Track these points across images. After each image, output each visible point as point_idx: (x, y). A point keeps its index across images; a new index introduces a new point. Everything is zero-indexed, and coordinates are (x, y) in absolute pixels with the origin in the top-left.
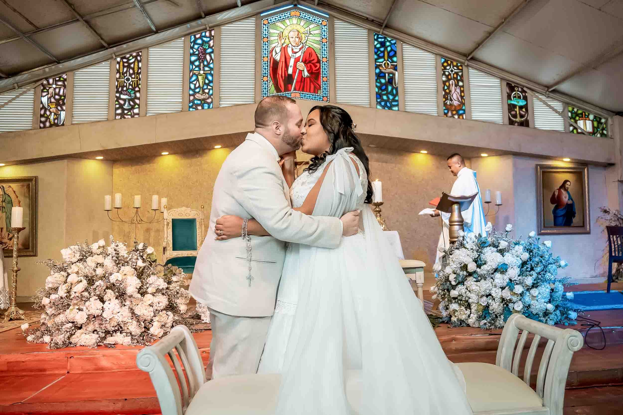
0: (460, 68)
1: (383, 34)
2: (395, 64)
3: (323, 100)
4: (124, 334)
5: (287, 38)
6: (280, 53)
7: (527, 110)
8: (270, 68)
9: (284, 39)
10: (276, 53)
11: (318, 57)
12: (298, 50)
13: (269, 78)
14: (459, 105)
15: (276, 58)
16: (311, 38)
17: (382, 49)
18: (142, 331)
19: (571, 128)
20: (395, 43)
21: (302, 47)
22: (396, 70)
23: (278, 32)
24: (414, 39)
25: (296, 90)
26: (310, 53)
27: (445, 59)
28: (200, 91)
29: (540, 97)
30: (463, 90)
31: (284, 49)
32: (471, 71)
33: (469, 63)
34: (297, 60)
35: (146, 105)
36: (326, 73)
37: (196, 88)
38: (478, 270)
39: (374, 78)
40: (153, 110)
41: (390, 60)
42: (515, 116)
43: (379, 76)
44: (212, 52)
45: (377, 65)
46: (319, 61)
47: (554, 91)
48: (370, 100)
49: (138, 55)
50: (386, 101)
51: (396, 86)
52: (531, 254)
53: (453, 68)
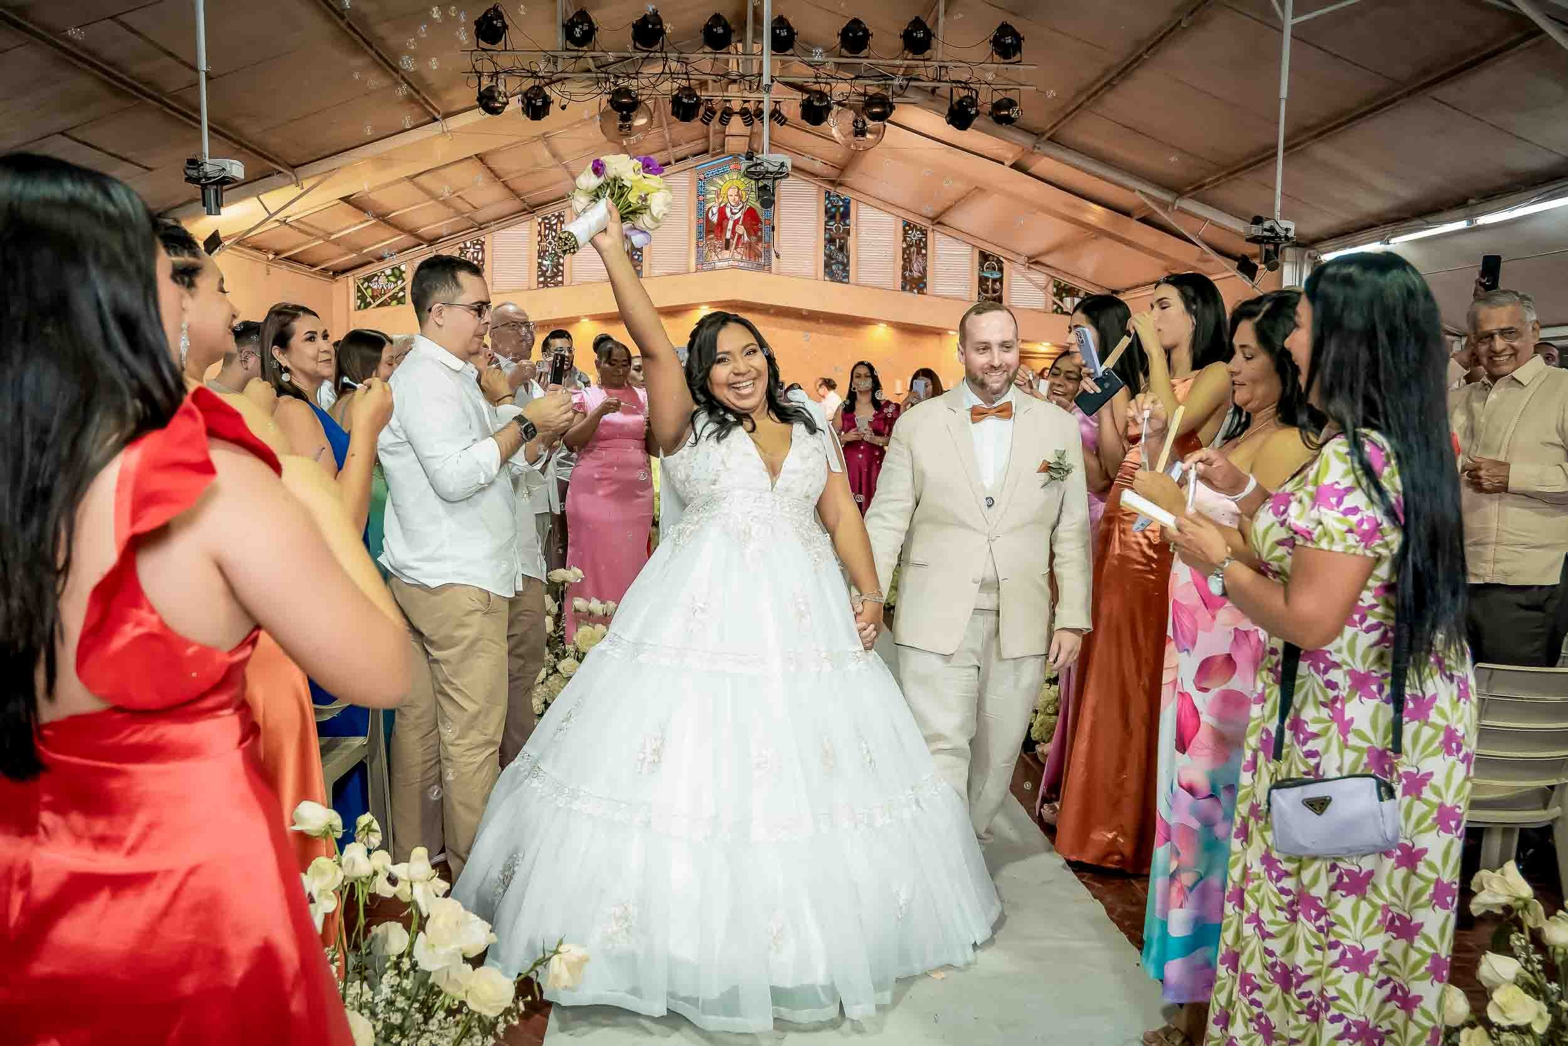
0: (925, 233)
1: (835, 192)
2: (848, 227)
3: (764, 270)
7: (1001, 283)
8: (706, 231)
9: (723, 197)
10: (713, 214)
12: (737, 211)
13: (704, 244)
14: (920, 277)
17: (834, 210)
19: (1055, 307)
21: (743, 207)
22: (848, 235)
24: (870, 199)
27: (907, 223)
30: (926, 260)
31: (722, 211)
32: (938, 236)
33: (935, 227)
34: (736, 222)
35: (571, 272)
39: (822, 243)
40: (578, 278)
41: (842, 223)
42: (986, 291)
43: (831, 241)
45: (827, 228)
47: (1037, 263)
48: (817, 270)
49: (561, 215)
50: (835, 273)
51: (847, 254)
53: (916, 233)
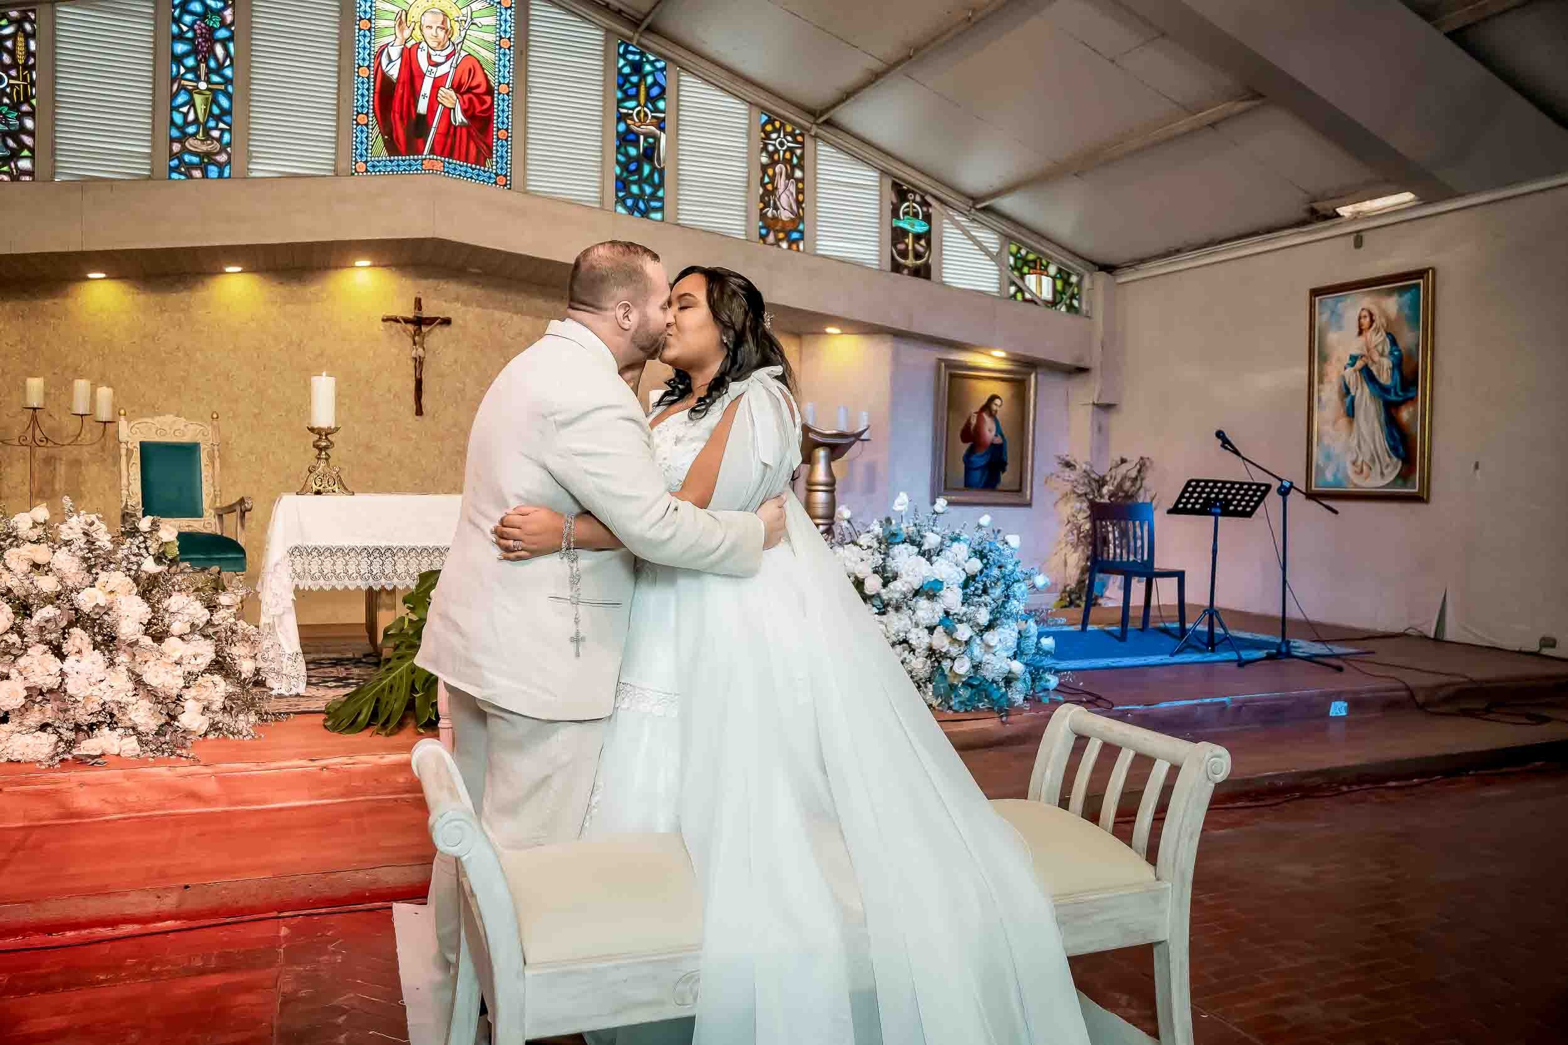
0: (800, 138)
1: (640, 44)
2: (662, 115)
3: (496, 183)
4: (120, 731)
5: (417, 28)
6: (400, 60)
7: (928, 244)
8: (374, 93)
9: (411, 28)
10: (390, 61)
11: (488, 81)
12: (442, 59)
13: (370, 119)
14: (792, 220)
15: (391, 73)
16: (474, 33)
17: (634, 79)
18: (160, 723)
19: (1013, 289)
20: (663, 69)
21: (452, 54)
22: (662, 129)
23: (396, 10)
24: (707, 65)
25: (434, 154)
26: (470, 70)
27: (769, 117)
28: (197, 133)
29: (957, 218)
30: (803, 189)
31: (408, 56)
32: (823, 148)
33: (819, 131)
34: (439, 83)
35: (53, 152)
36: (506, 121)
37: (187, 124)
38: (883, 591)
39: (614, 142)
40: (70, 167)
41: (650, 106)
42: (904, 254)
43: (626, 139)
44: (231, 39)
45: (621, 113)
46: (490, 91)
47: (987, 210)
48: (602, 192)
49: (26, 19)
50: (636, 198)
51: (660, 165)
52: (985, 561)
53: (784, 137)
